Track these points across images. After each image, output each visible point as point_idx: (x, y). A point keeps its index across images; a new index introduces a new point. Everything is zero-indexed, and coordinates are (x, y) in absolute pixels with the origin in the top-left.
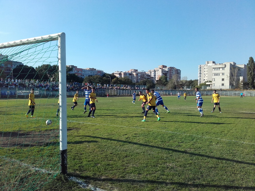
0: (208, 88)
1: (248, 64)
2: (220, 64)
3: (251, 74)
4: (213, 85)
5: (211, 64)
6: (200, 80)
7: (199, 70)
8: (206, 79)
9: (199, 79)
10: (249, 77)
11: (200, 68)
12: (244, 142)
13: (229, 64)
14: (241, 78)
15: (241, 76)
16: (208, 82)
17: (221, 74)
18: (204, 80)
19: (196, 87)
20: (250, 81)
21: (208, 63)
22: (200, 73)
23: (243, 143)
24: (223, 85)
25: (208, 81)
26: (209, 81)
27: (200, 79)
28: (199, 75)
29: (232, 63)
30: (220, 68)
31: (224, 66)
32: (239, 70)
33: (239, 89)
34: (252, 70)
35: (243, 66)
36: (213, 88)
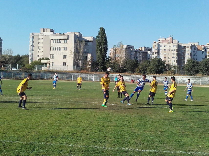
0: (44, 68)
1: (97, 37)
2: (60, 34)
3: (101, 51)
4: (51, 64)
5: (48, 33)
6: (32, 56)
7: (30, 41)
8: (41, 55)
9: (30, 54)
10: (98, 54)
11: (33, 37)
12: (105, 147)
13: (74, 35)
14: (89, 56)
15: (88, 53)
16: (44, 60)
17: (62, 49)
18: (39, 56)
19: (26, 66)
20: (99, 61)
21: (44, 32)
22: (33, 46)
23: (104, 149)
24: (65, 64)
25: (43, 58)
26: (45, 58)
27: (32, 54)
28: (30, 48)
29: (78, 34)
30: (60, 40)
31: (66, 38)
32: (86, 44)
33: (85, 71)
34: (102, 45)
35: (91, 40)
36: (51, 68)
